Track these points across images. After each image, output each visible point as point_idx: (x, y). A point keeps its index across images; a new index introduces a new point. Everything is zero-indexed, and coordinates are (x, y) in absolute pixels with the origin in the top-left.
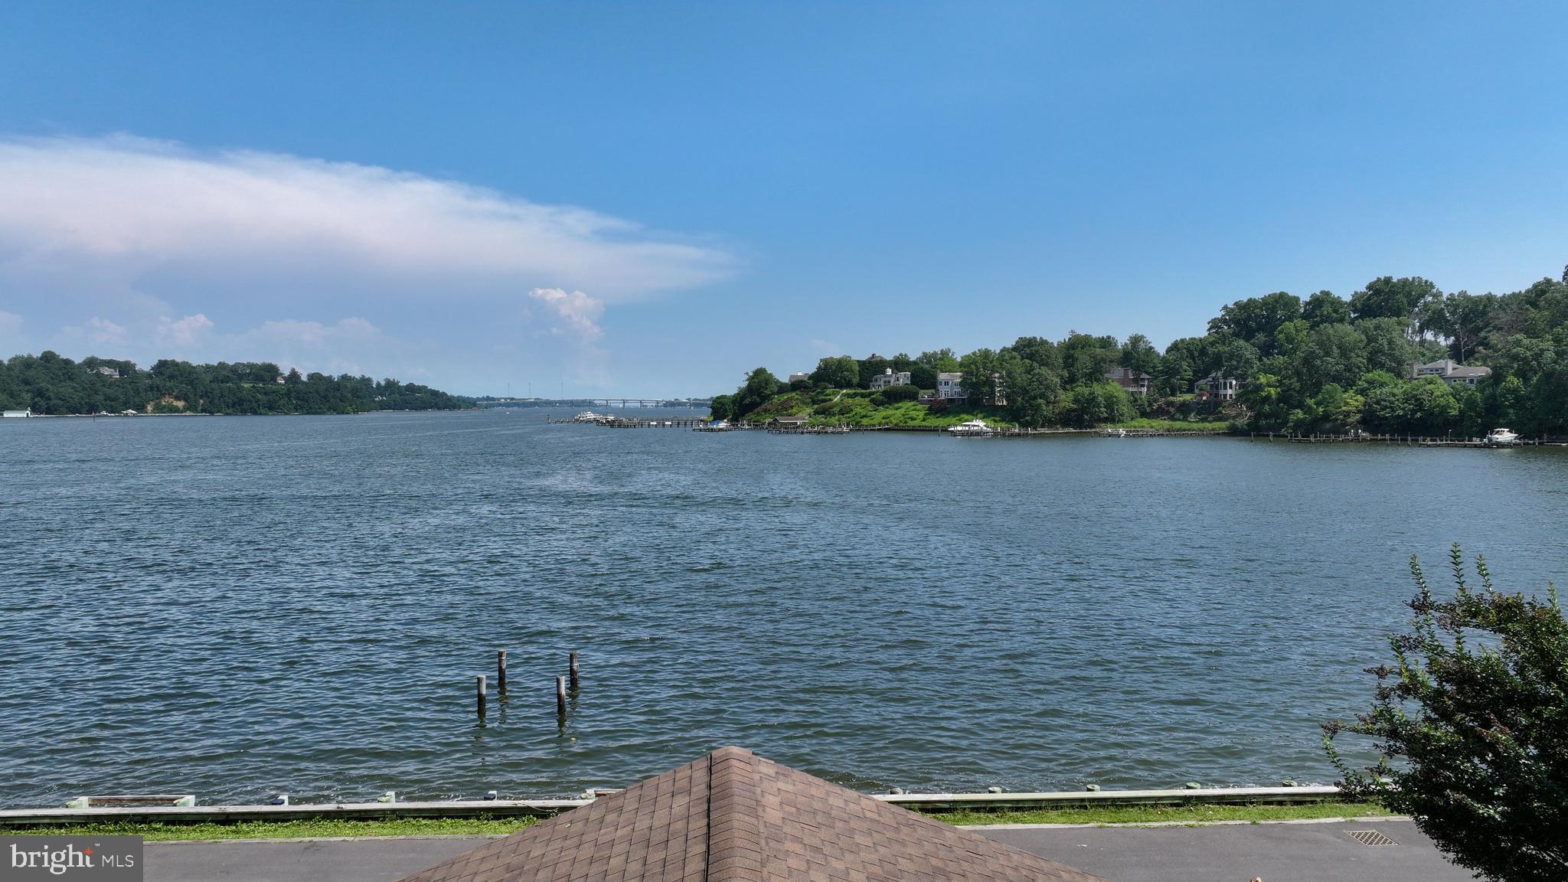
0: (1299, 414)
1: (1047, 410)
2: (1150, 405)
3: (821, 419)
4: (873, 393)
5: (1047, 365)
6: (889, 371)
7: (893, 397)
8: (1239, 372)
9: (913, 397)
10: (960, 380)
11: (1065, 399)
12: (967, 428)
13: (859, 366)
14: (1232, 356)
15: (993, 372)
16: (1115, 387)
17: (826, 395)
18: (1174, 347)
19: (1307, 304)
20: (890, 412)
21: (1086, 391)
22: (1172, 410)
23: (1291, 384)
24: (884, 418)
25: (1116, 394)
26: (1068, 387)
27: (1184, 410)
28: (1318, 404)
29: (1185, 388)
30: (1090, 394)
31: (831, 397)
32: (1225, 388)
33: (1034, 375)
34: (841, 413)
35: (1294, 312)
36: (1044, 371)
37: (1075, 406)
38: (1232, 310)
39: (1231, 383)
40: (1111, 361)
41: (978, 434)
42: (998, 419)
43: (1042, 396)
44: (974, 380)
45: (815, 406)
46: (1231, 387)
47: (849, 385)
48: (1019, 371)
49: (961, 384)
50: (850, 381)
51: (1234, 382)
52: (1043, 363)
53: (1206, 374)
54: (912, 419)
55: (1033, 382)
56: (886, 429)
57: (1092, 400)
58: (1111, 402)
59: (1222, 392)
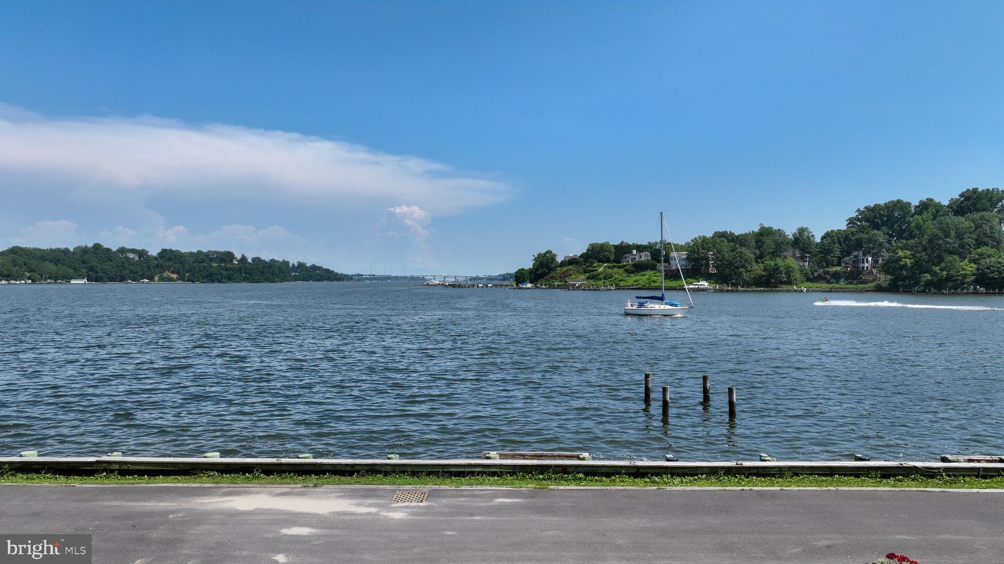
0: (928, 277)
1: (746, 276)
2: (812, 273)
3: (592, 282)
4: (626, 266)
5: (745, 246)
6: (634, 252)
7: (639, 268)
8: (875, 251)
9: (653, 268)
10: (685, 257)
11: (758, 269)
12: (697, 287)
13: (614, 248)
14: (869, 240)
15: (709, 250)
16: (790, 261)
17: (594, 267)
18: (827, 235)
19: (917, 207)
20: (638, 278)
21: (772, 263)
22: (828, 277)
23: (921, 256)
24: (635, 281)
25: (792, 265)
26: (759, 260)
27: (837, 276)
28: (941, 270)
29: (836, 262)
30: (775, 265)
31: (597, 268)
32: (863, 262)
33: (737, 253)
34: (605, 278)
35: (908, 212)
36: (744, 249)
37: (764, 273)
38: (863, 212)
39: (867, 259)
40: (788, 244)
41: (704, 290)
42: (712, 281)
43: (743, 266)
44: (696, 256)
45: (587, 274)
46: (867, 262)
47: (608, 261)
48: (726, 250)
49: (686, 259)
50: (608, 258)
51: (870, 259)
52: (742, 245)
53: (849, 254)
54: (654, 282)
55: (737, 257)
56: (636, 289)
57: (776, 269)
58: (789, 271)
59: (861, 265)
